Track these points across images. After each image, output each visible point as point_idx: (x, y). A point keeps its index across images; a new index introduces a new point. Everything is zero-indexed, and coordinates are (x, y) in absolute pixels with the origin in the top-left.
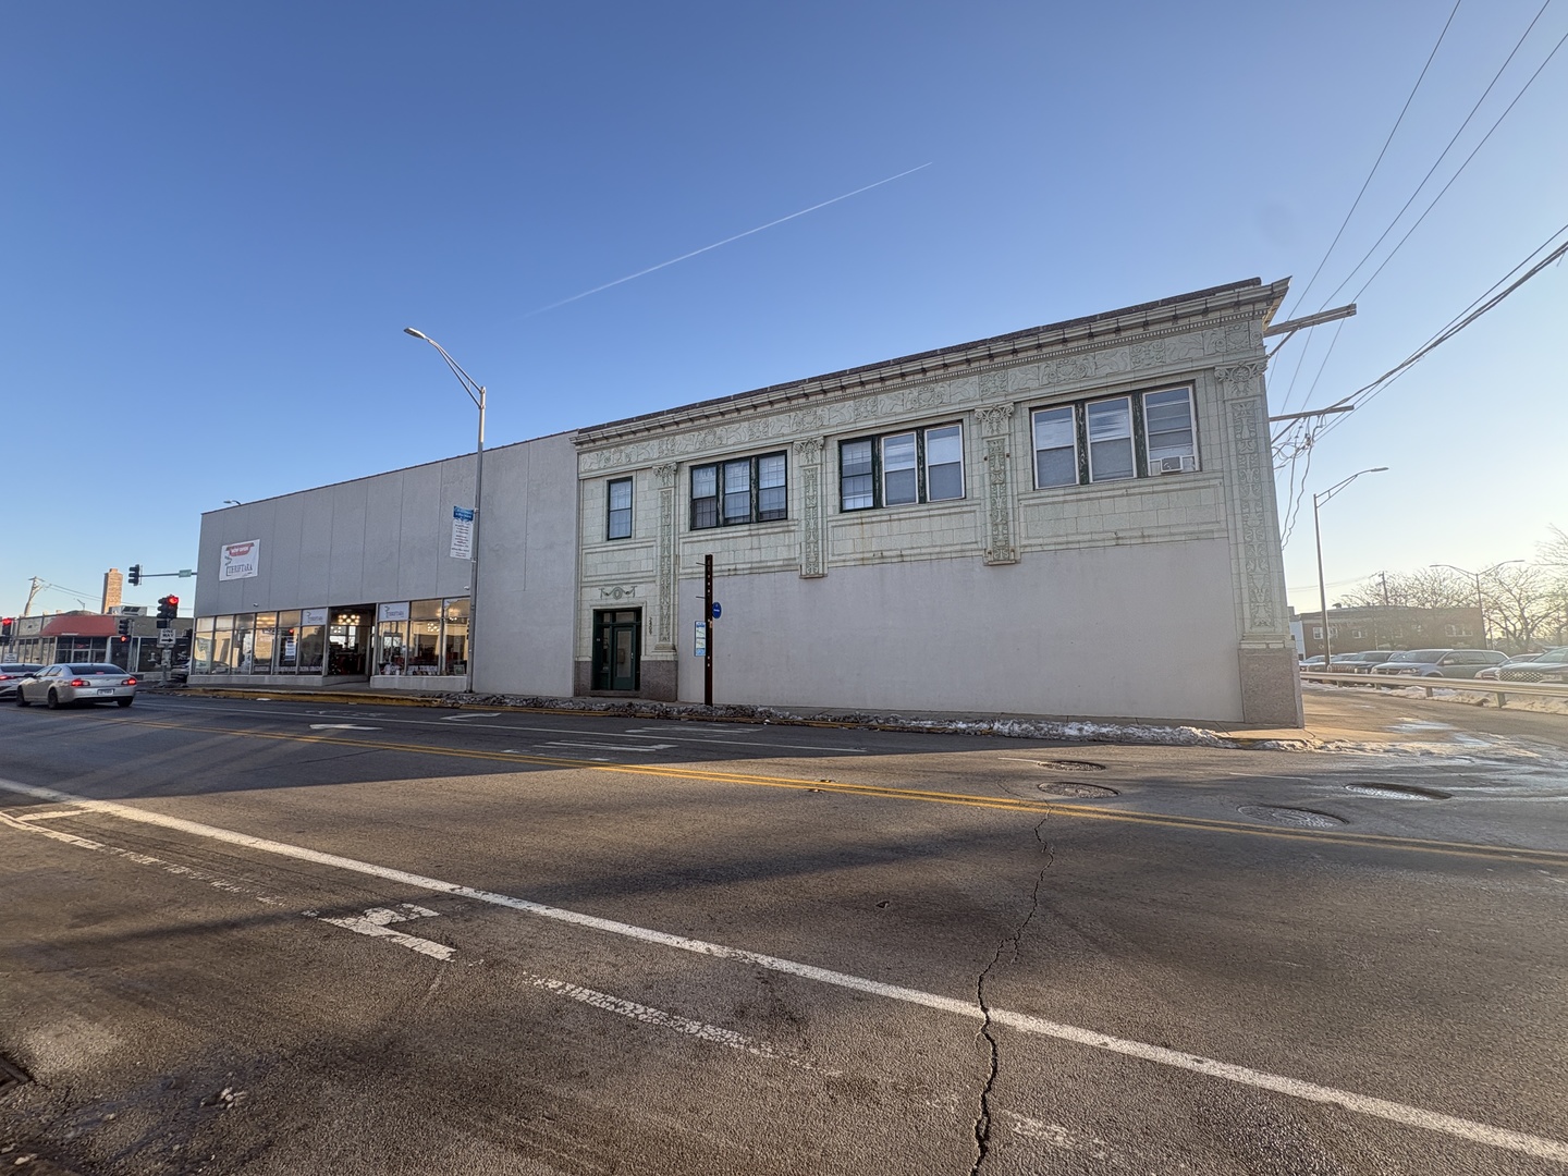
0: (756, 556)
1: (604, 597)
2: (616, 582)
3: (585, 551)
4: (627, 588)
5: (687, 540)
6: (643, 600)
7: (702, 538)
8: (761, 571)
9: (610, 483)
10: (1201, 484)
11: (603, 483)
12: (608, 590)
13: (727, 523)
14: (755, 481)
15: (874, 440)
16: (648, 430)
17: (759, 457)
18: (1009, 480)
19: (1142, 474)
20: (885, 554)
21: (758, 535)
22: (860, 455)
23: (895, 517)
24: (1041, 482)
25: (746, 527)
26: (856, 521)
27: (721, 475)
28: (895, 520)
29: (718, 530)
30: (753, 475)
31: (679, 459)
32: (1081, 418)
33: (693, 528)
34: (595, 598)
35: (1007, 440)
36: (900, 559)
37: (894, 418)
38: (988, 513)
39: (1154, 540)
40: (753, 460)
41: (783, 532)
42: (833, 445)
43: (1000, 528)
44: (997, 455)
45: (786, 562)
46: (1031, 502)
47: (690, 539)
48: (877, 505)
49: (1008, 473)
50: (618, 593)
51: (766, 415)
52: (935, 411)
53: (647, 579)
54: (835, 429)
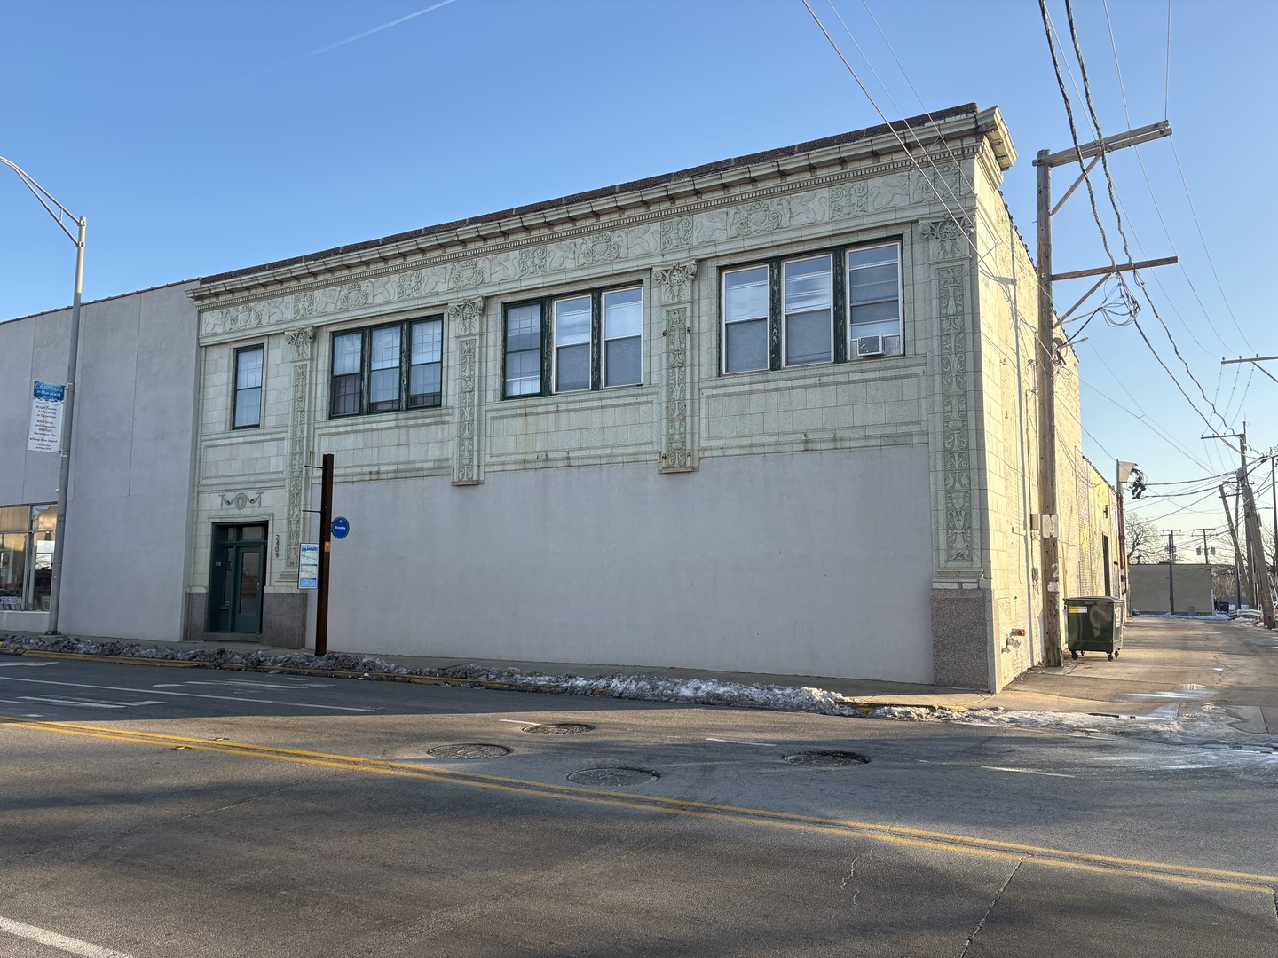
0: (403, 454)
1: (225, 506)
2: (239, 486)
3: (204, 444)
4: (252, 495)
5: (324, 431)
6: (269, 511)
7: (341, 429)
8: (408, 475)
9: (238, 351)
10: (903, 372)
11: (227, 352)
12: (230, 496)
13: (373, 409)
14: (406, 353)
15: (544, 303)
16: (281, 282)
17: (411, 322)
18: (688, 362)
19: (840, 357)
20: (551, 455)
21: (407, 427)
22: (526, 323)
23: (563, 407)
24: (726, 365)
25: (392, 416)
26: (519, 411)
27: (367, 344)
28: (563, 411)
29: (360, 419)
30: (405, 346)
31: (317, 321)
32: (776, 282)
33: (333, 414)
34: (215, 508)
35: (689, 309)
36: (566, 463)
37: (563, 276)
38: (664, 406)
39: (847, 444)
40: (405, 326)
41: (436, 423)
42: (496, 309)
43: (677, 424)
44: (677, 330)
45: (437, 464)
46: (714, 391)
47: (328, 431)
48: (545, 391)
49: (688, 353)
50: (241, 501)
51: (419, 267)
52: (610, 268)
53: (275, 484)
54: (497, 288)
